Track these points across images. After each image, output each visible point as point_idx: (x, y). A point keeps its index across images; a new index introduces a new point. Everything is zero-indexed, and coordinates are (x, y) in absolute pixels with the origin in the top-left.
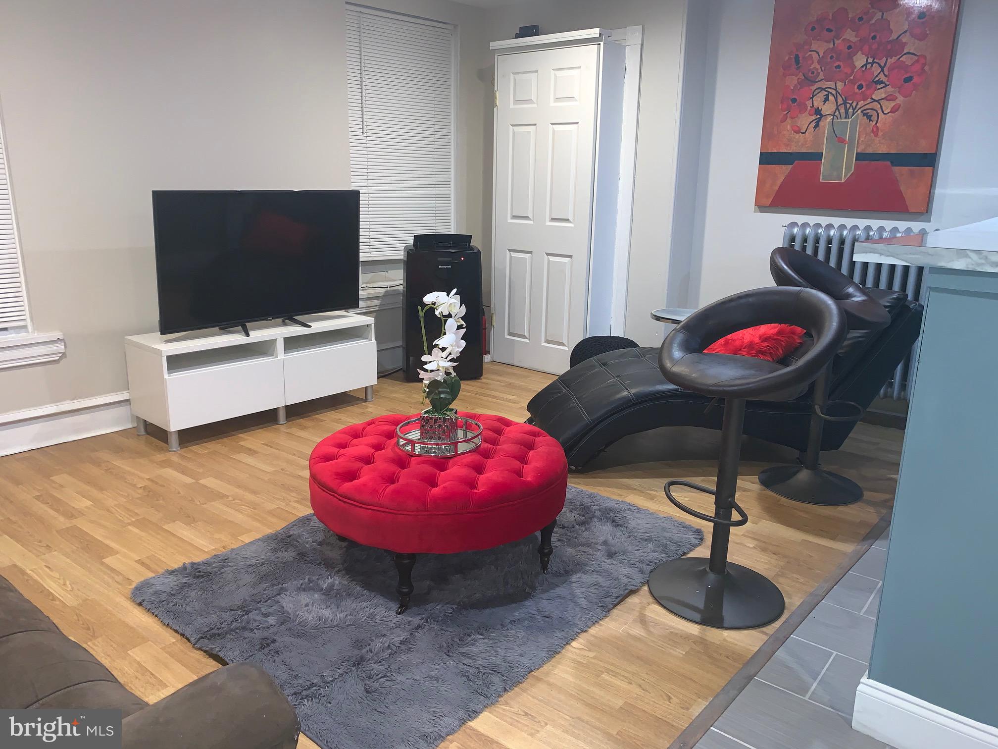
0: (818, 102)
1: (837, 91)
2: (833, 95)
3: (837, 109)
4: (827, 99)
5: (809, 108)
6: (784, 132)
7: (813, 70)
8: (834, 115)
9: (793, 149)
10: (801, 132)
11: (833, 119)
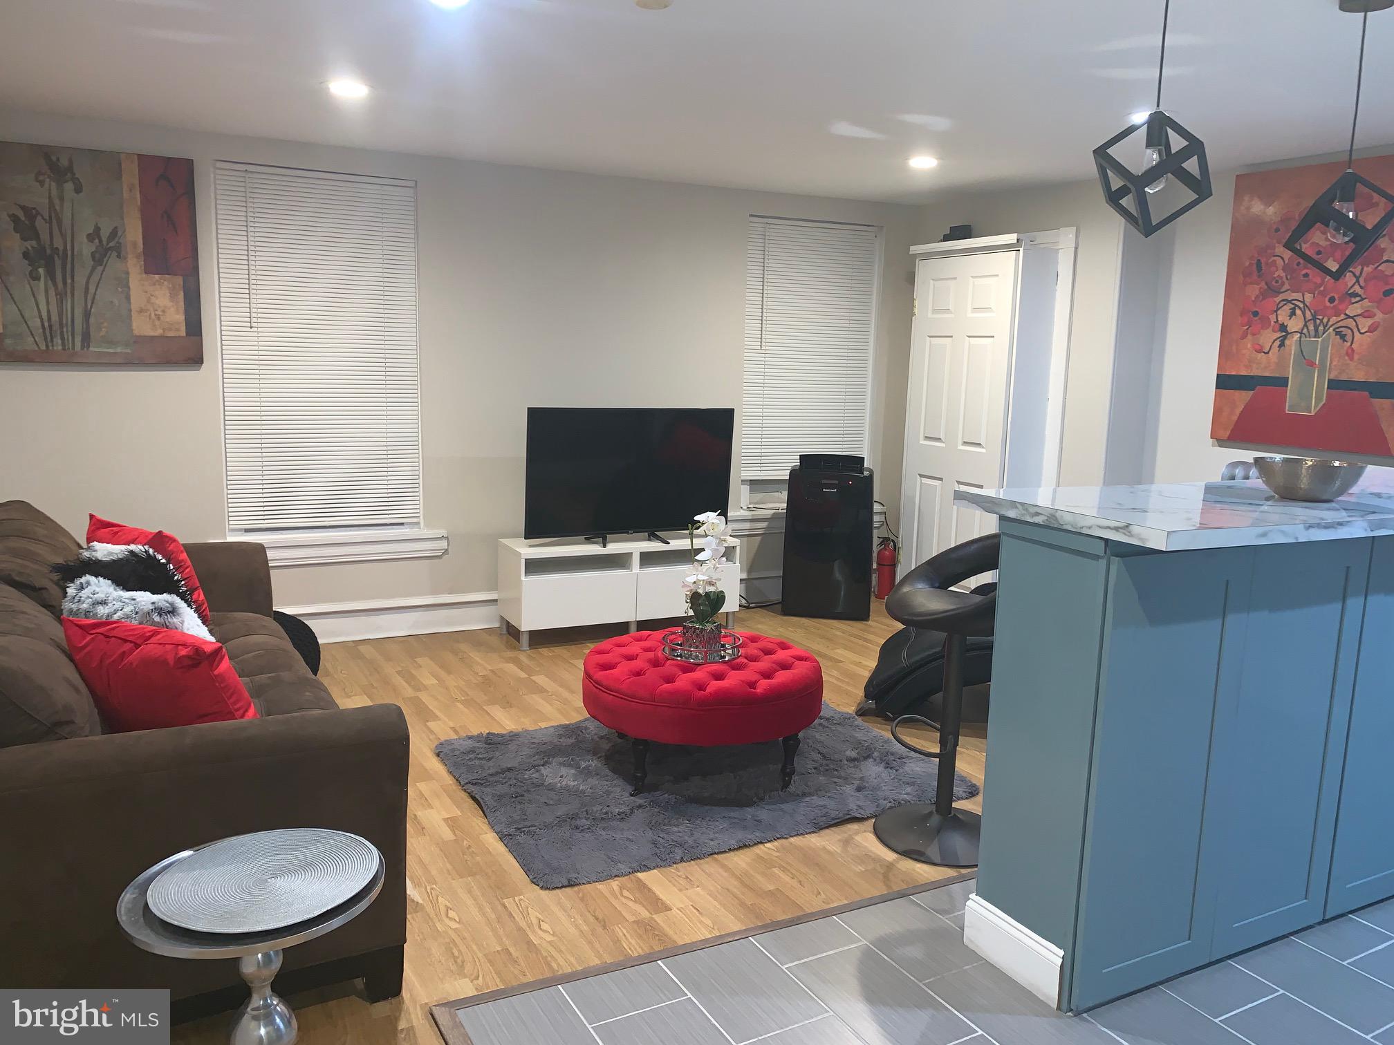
0: (1283, 316)
1: (1304, 304)
2: (1300, 308)
3: (1305, 325)
4: (1293, 314)
5: (1272, 323)
6: (1244, 351)
7: (1277, 279)
8: (1301, 333)
9: (1255, 372)
10: (1264, 352)
11: (1300, 337)
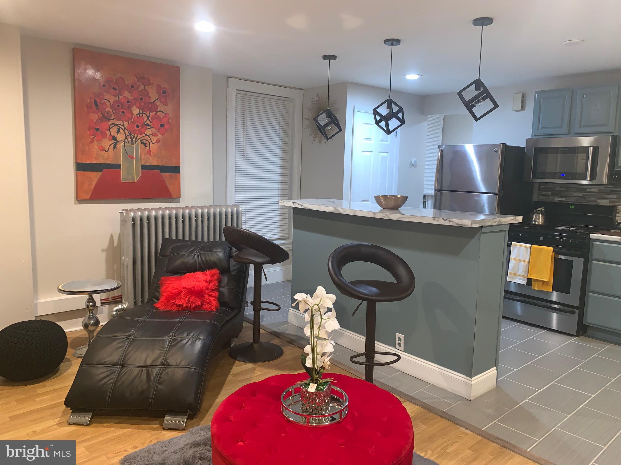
0: (114, 132)
2: (123, 129)
3: (126, 138)
4: (119, 131)
5: (108, 136)
6: (93, 150)
7: (108, 112)
9: (101, 161)
10: (105, 151)
11: (124, 144)
